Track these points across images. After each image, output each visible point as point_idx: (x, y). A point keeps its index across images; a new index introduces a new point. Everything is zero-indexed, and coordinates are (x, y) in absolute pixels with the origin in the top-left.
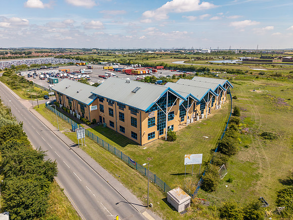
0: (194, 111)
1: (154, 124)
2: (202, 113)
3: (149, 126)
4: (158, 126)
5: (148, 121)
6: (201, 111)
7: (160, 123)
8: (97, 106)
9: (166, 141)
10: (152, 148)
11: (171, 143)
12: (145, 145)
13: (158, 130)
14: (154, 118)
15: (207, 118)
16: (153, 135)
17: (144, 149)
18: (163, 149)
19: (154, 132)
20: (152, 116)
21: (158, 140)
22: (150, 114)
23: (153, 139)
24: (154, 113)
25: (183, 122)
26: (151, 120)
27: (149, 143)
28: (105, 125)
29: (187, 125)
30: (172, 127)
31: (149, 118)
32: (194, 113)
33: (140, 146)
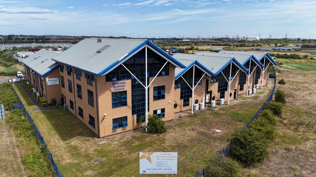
0: (207, 92)
3: (115, 105)
5: (112, 97)
6: (219, 93)
7: (137, 103)
8: (58, 79)
9: (146, 133)
10: (115, 143)
11: (153, 137)
12: (107, 137)
13: (133, 114)
14: (126, 92)
15: (229, 104)
16: (124, 123)
17: (100, 143)
18: (133, 145)
19: (126, 117)
20: (120, 88)
21: (133, 131)
22: (116, 85)
23: (123, 128)
24: (124, 84)
25: (187, 108)
26: (119, 96)
27: (116, 134)
28: (66, 107)
29: (193, 113)
30: (161, 112)
31: (114, 91)
32: (207, 95)
33: (97, 139)
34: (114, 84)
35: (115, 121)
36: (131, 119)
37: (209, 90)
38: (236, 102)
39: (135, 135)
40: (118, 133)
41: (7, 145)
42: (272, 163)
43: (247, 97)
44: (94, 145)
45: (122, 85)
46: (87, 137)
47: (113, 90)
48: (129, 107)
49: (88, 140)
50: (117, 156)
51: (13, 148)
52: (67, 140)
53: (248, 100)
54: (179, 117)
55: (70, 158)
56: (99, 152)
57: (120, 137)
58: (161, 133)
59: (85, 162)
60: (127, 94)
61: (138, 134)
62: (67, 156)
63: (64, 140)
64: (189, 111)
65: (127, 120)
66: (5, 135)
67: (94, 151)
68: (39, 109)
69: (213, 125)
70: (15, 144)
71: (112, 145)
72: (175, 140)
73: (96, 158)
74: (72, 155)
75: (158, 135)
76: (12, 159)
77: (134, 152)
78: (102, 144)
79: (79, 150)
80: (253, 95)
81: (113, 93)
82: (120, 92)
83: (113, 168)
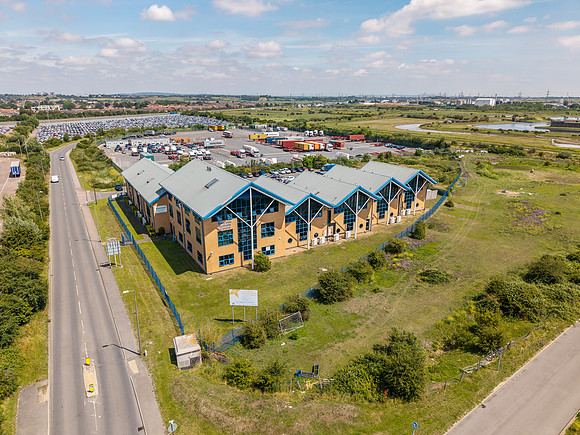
0: (329, 224)
1: (232, 242)
2: (350, 228)
3: (221, 243)
4: (240, 245)
5: (218, 236)
6: (346, 225)
8: (166, 208)
9: (252, 270)
10: (220, 279)
12: (214, 274)
13: (240, 251)
14: (231, 231)
15: (355, 238)
16: (230, 260)
17: (207, 279)
19: (233, 254)
20: (226, 227)
21: (241, 268)
23: (230, 265)
24: (230, 224)
25: (304, 242)
26: (224, 234)
27: (222, 271)
28: (175, 239)
29: (309, 248)
30: (271, 249)
32: (329, 227)
33: (204, 275)
34: (220, 224)
35: (221, 258)
37: (332, 222)
38: (369, 233)
40: (225, 270)
44: (201, 281)
46: (195, 272)
47: (219, 229)
48: (236, 245)
49: (196, 276)
58: (266, 271)
60: (234, 232)
61: (244, 271)
64: (305, 247)
65: (233, 257)
67: (201, 286)
69: (323, 264)
71: (217, 281)
81: (219, 232)
82: (226, 231)
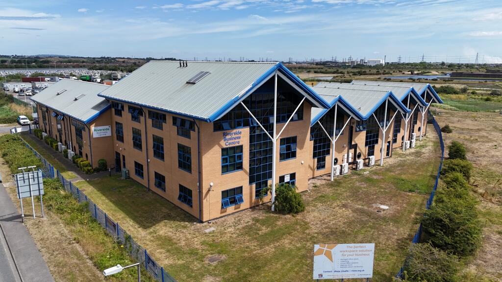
0: (351, 146)
2: (371, 153)
3: (226, 169)
4: (251, 172)
5: (222, 156)
6: (367, 148)
7: (257, 165)
8: (110, 128)
9: (273, 212)
10: (229, 230)
11: (285, 218)
12: (214, 221)
13: (251, 182)
14: (241, 147)
15: (382, 165)
16: (237, 197)
17: (207, 231)
18: (260, 233)
19: (241, 187)
20: (233, 141)
21: (250, 210)
22: (228, 137)
23: (237, 206)
24: (239, 135)
25: (321, 172)
26: (231, 153)
27: (225, 216)
28: (126, 174)
29: (332, 180)
30: (291, 179)
31: (225, 147)
32: (350, 151)
33: (198, 224)
34: (225, 135)
35: (225, 194)
36: (248, 191)
37: (353, 143)
38: (391, 161)
39: (256, 216)
40: (229, 215)
41: (57, 239)
42: (489, 256)
43: (404, 153)
44: (197, 234)
45: (237, 136)
46: (180, 222)
47: (224, 144)
48: (245, 172)
49: (185, 227)
50: (244, 252)
51: (69, 244)
52: (149, 227)
53: (408, 157)
54: (313, 187)
55: (167, 257)
56: (210, 245)
57: (233, 220)
58: (297, 212)
59: (195, 263)
60: (244, 150)
61: (261, 215)
62: (161, 253)
63: (145, 227)
64: (325, 177)
65: (241, 193)
66: (45, 222)
67: (203, 243)
68: (79, 177)
69: (373, 199)
70: (69, 236)
71: (226, 233)
72: (324, 223)
73: (210, 256)
74: (168, 251)
75: (293, 216)
76: (75, 261)
77: (268, 245)
78: (210, 233)
79: (176, 244)
80: (413, 150)
81: (223, 150)
82: (234, 148)
83: (245, 270)
